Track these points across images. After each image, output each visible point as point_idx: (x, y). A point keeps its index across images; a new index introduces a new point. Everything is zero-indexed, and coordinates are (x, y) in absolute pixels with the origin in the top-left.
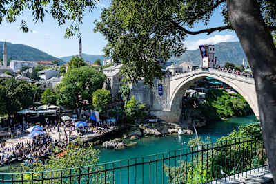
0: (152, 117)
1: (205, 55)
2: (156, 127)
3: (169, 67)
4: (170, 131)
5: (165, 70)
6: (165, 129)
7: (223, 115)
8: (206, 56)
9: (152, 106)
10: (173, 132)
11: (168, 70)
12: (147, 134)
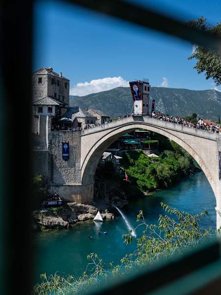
0: (52, 197)
1: (137, 96)
2: (59, 214)
3: (77, 115)
4: (81, 217)
5: (72, 120)
6: (74, 215)
7: (145, 188)
8: (139, 98)
9: (52, 179)
10: (86, 219)
11: (76, 119)
12: (47, 227)
